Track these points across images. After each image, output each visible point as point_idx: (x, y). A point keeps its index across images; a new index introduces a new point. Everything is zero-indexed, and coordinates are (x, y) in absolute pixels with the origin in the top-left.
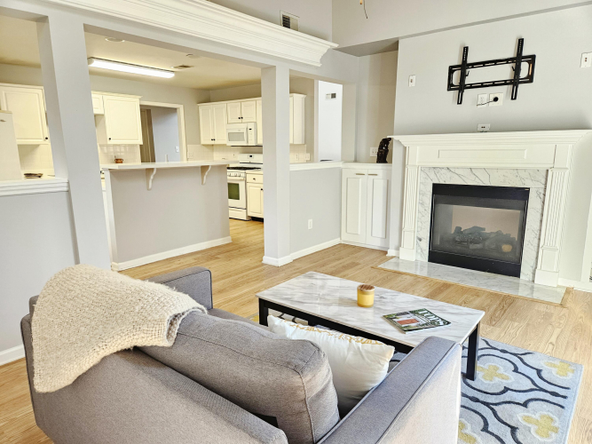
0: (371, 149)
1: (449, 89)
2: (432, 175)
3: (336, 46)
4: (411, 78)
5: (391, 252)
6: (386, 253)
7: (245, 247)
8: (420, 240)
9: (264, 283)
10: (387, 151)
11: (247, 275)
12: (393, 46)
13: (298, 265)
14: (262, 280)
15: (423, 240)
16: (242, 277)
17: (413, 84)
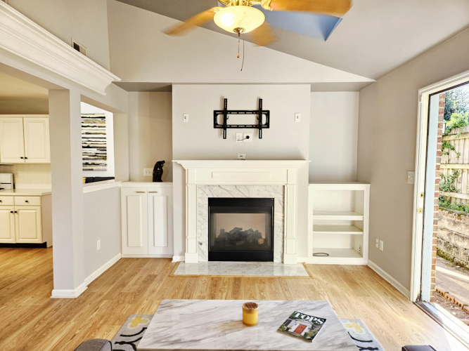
0: (145, 169)
1: (215, 127)
2: (208, 191)
3: (119, 80)
4: (185, 115)
5: (176, 259)
6: (171, 259)
7: (11, 282)
8: (201, 244)
9: (72, 323)
10: (161, 171)
11: (43, 319)
12: (168, 89)
13: (97, 291)
14: (68, 320)
15: (203, 244)
16: (39, 323)
17: (187, 120)
